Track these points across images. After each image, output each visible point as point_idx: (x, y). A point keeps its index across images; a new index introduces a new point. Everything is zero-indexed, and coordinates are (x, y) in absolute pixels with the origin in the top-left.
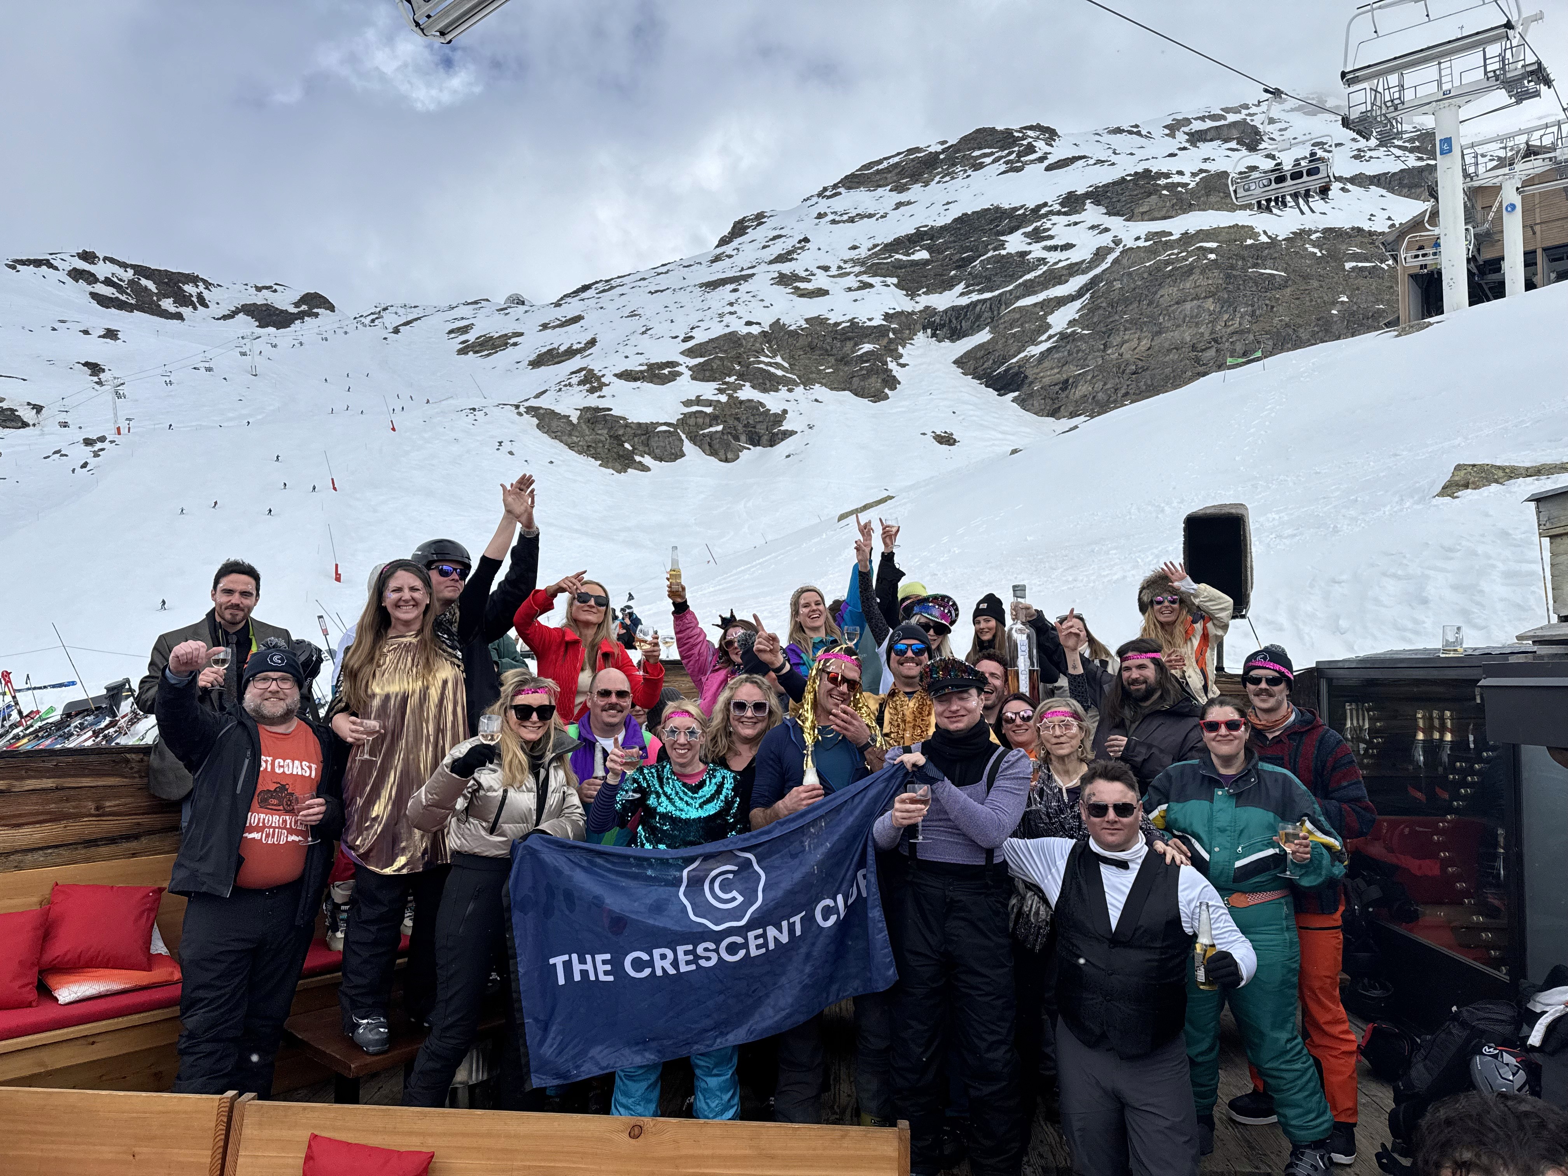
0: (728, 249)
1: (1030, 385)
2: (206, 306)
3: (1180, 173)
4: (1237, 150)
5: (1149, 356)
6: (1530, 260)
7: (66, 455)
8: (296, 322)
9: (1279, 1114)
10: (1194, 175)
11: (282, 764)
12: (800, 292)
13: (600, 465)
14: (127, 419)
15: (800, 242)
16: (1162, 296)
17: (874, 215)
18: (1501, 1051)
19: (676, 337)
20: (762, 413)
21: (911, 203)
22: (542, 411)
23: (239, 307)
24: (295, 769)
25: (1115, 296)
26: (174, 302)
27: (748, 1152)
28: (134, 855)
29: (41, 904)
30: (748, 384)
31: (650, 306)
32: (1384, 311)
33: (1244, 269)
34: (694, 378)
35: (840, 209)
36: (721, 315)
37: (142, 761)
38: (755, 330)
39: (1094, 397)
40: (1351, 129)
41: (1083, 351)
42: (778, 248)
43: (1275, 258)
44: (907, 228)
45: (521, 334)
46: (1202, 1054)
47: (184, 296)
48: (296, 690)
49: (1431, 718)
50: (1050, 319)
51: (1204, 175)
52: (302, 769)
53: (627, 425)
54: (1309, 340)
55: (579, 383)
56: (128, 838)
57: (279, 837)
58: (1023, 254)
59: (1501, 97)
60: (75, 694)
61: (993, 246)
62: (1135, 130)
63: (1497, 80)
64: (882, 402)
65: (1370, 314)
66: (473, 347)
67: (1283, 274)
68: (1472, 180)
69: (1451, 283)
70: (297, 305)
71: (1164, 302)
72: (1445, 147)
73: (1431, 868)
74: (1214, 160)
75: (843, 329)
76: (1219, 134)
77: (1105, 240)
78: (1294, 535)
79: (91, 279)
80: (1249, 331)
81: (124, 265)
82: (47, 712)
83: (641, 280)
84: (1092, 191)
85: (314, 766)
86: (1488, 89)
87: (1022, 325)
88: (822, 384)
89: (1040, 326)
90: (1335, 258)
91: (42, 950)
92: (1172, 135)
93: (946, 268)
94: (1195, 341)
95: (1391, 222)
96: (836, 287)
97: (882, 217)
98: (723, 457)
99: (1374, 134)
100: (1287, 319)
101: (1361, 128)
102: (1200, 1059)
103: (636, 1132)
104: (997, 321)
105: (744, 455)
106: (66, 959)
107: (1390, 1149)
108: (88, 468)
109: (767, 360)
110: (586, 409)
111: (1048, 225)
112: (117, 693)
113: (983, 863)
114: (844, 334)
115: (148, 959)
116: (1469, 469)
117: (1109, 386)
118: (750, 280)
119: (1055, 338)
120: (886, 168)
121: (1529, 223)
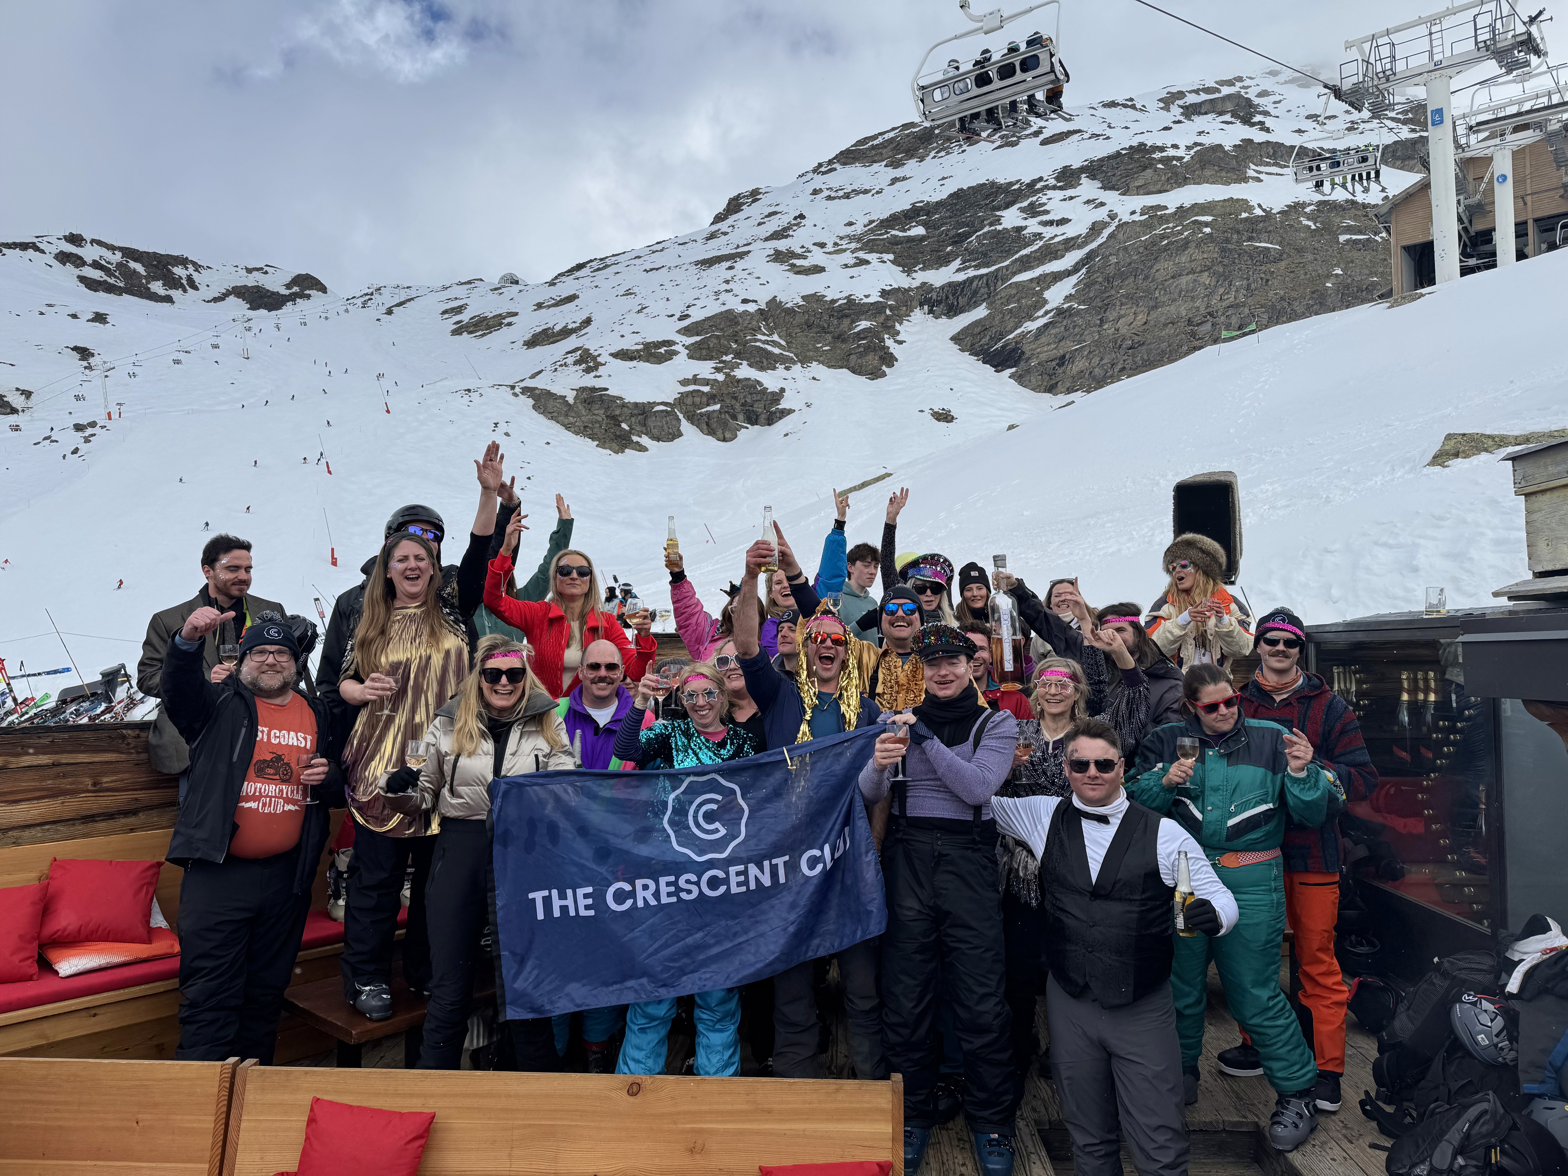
0: (723, 226)
1: (1026, 362)
2: (196, 288)
3: (1175, 146)
4: (1231, 123)
5: (1145, 331)
6: (1521, 230)
7: (57, 441)
8: (288, 304)
9: (1265, 1067)
10: (1188, 148)
11: (277, 735)
12: (796, 269)
13: (597, 446)
14: (118, 404)
15: (795, 218)
16: (1157, 271)
17: (870, 191)
18: (1480, 998)
19: (672, 315)
20: (759, 392)
21: (907, 179)
22: (537, 392)
23: (230, 289)
24: (290, 740)
25: (1111, 270)
26: (164, 285)
27: (744, 1107)
28: (132, 830)
29: (40, 880)
30: (745, 363)
31: (645, 285)
32: (1378, 283)
33: (1239, 243)
34: (690, 357)
35: (835, 185)
36: (717, 293)
37: (138, 736)
38: (751, 308)
39: (1091, 373)
40: (1343, 101)
41: (1080, 326)
42: (774, 225)
43: (1270, 232)
44: (903, 204)
45: (516, 314)
46: (1187, 1007)
47: (174, 278)
48: (292, 663)
49: (1415, 680)
50: (1047, 295)
51: (1199, 148)
52: (298, 739)
53: (624, 405)
54: (1304, 313)
55: (576, 363)
56: (126, 813)
57: (275, 808)
58: (1019, 229)
59: (1491, 67)
60: (70, 681)
61: (988, 221)
62: (1130, 103)
63: (1487, 51)
64: (880, 379)
65: (1364, 287)
66: (467, 327)
67: (1277, 247)
68: (1463, 151)
69: (1443, 254)
70: (288, 286)
71: (1160, 276)
72: (1437, 118)
73: (1415, 826)
74: (1208, 133)
75: (840, 306)
76: (1212, 107)
77: (1101, 214)
78: (1288, 506)
79: (78, 262)
80: (1244, 305)
81: (112, 248)
82: (42, 699)
83: (635, 258)
84: (1087, 166)
85: (309, 738)
86: (1478, 60)
87: (1018, 301)
88: (820, 362)
89: (1037, 302)
90: (1329, 231)
91: (42, 924)
92: (1167, 108)
93: (942, 244)
94: (1191, 316)
95: (1385, 194)
96: (833, 262)
97: (878, 193)
98: (721, 436)
99: (1366, 105)
100: (1282, 293)
101: (1353, 100)
102: (1188, 1012)
103: (634, 1090)
104: (994, 296)
105: (742, 434)
106: (66, 933)
107: (1374, 1097)
108: (79, 454)
109: (763, 338)
110: (582, 390)
111: (1044, 200)
112: (113, 679)
113: (971, 819)
114: (841, 311)
115: (148, 932)
116: (1459, 439)
117: (1105, 361)
118: (746, 258)
119: (1052, 314)
120: (881, 144)
121: (1521, 193)
